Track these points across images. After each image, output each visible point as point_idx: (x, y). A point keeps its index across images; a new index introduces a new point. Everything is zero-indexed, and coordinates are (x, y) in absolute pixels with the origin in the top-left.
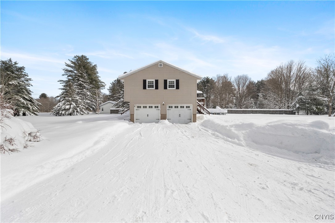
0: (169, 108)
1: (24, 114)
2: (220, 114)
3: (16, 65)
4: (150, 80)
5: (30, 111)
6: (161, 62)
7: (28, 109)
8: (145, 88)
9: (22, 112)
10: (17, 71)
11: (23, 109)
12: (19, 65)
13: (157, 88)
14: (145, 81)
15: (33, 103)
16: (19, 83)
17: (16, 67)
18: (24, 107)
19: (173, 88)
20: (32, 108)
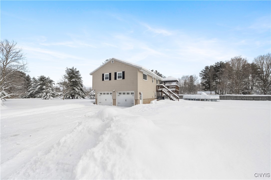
0: (119, 94)
1: (77, 98)
2: (205, 100)
3: (76, 70)
4: (106, 74)
5: (81, 96)
6: (113, 59)
7: (80, 95)
8: (103, 80)
9: (76, 97)
10: (76, 73)
11: (77, 95)
12: (77, 70)
13: (110, 79)
14: (103, 75)
15: (83, 91)
16: (75, 80)
17: (76, 71)
18: (78, 94)
19: (121, 79)
20: (82, 94)
